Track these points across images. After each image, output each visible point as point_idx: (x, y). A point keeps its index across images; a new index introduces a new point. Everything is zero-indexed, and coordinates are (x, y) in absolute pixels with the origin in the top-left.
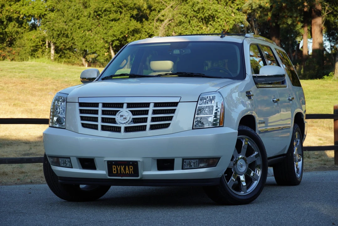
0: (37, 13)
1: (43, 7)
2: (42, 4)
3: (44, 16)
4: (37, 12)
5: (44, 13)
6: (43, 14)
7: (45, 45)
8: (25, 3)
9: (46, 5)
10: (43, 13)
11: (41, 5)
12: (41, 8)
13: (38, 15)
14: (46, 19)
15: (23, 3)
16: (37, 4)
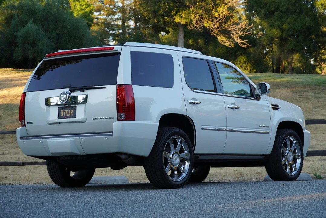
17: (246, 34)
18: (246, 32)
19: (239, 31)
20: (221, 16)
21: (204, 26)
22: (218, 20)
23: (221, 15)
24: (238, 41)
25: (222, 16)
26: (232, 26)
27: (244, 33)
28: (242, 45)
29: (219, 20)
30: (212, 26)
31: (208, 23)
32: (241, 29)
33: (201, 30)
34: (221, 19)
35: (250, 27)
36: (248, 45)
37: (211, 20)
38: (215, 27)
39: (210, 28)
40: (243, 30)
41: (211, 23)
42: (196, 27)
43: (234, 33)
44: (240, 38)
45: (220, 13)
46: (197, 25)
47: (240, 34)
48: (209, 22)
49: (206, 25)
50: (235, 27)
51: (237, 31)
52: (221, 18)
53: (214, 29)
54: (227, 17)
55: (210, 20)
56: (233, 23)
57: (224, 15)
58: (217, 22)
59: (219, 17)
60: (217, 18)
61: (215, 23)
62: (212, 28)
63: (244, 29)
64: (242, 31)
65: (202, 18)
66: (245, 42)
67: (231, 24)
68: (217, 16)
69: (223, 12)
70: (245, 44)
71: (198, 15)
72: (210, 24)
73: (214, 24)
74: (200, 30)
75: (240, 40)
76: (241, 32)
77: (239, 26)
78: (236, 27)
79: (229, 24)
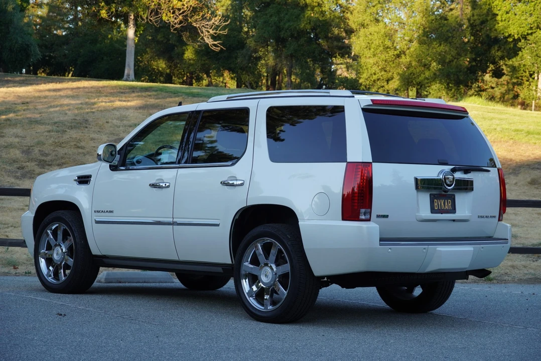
0: (518, 32)
1: (526, 23)
2: (526, 19)
3: (527, 37)
4: (516, 31)
5: (527, 31)
6: (526, 34)
7: (533, 77)
8: (503, 19)
9: (530, 20)
10: (524, 31)
11: (524, 21)
12: (523, 26)
13: (518, 34)
14: (529, 40)
15: (502, 17)
16: (519, 20)
17: (220, 33)
18: (220, 31)
19: (210, 29)
20: (185, 7)
21: (161, 19)
22: (181, 12)
23: (186, 5)
24: (209, 41)
25: (187, 7)
26: (201, 21)
27: (218, 32)
28: (214, 48)
29: (183, 12)
30: (172, 19)
31: (167, 15)
32: (212, 26)
33: (157, 25)
34: (186, 11)
35: (225, 24)
36: (221, 48)
37: (172, 11)
38: (176, 21)
39: (170, 22)
40: (217, 28)
41: (172, 15)
42: (151, 20)
43: (204, 31)
44: (211, 38)
45: (185, 3)
46: (151, 17)
47: (212, 32)
48: (169, 14)
49: (165, 18)
50: (204, 23)
51: (208, 28)
52: (185, 9)
53: (175, 24)
54: (193, 7)
55: (170, 12)
56: (202, 17)
57: (191, 6)
58: (180, 15)
59: (183, 8)
60: (179, 10)
61: (177, 16)
62: (172, 23)
63: (218, 26)
64: (215, 28)
65: (160, 9)
66: (218, 43)
67: (199, 18)
68: (180, 7)
69: (189, 2)
70: (218, 47)
71: (153, 4)
72: (170, 17)
73: (175, 17)
74: (155, 24)
75: (212, 40)
76: (213, 30)
77: (211, 23)
78: (207, 23)
79: (197, 19)
